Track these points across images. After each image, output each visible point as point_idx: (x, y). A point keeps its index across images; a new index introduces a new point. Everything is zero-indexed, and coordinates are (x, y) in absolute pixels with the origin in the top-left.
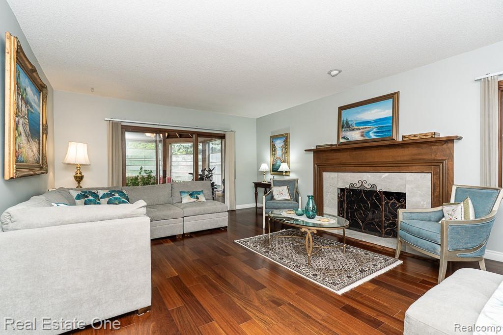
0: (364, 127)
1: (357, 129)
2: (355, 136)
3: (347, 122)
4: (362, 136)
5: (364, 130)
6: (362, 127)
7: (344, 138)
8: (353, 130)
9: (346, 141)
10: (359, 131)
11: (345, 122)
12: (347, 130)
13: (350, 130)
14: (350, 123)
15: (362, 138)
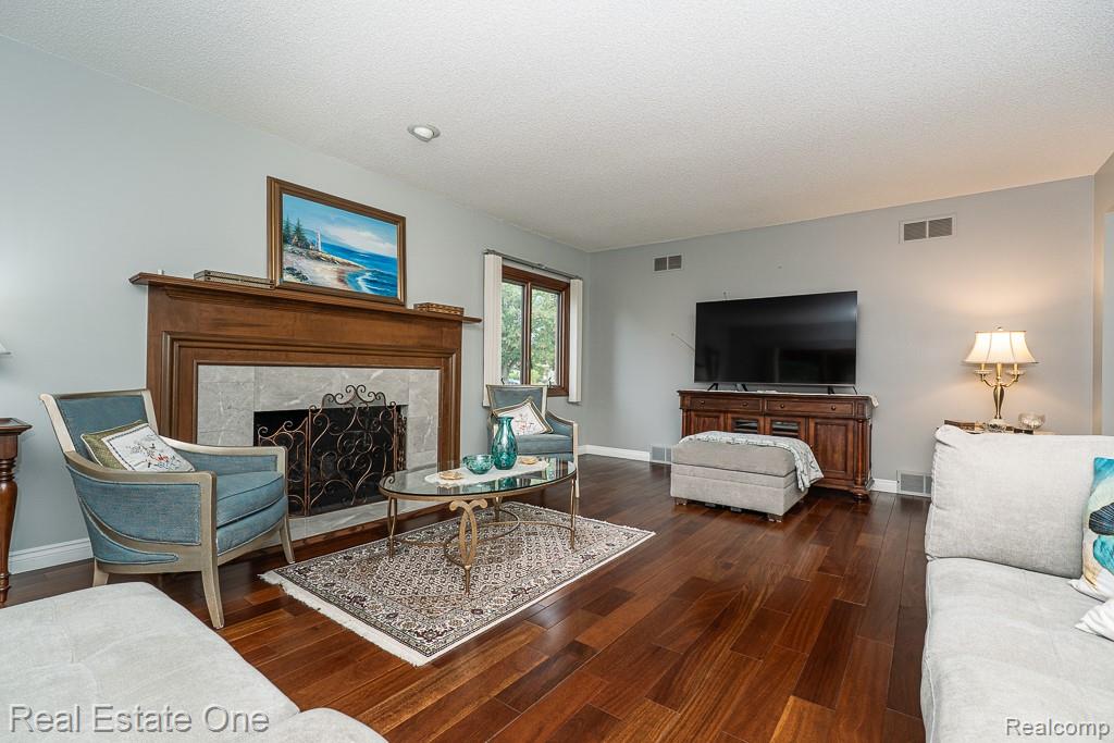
0: (346, 261)
1: (328, 260)
2: (324, 275)
3: (298, 230)
4: (341, 280)
5: (345, 268)
6: (340, 259)
7: (291, 270)
8: (318, 258)
9: (298, 281)
10: (335, 267)
11: (292, 229)
12: (301, 254)
13: (309, 256)
14: (309, 238)
15: (340, 286)
